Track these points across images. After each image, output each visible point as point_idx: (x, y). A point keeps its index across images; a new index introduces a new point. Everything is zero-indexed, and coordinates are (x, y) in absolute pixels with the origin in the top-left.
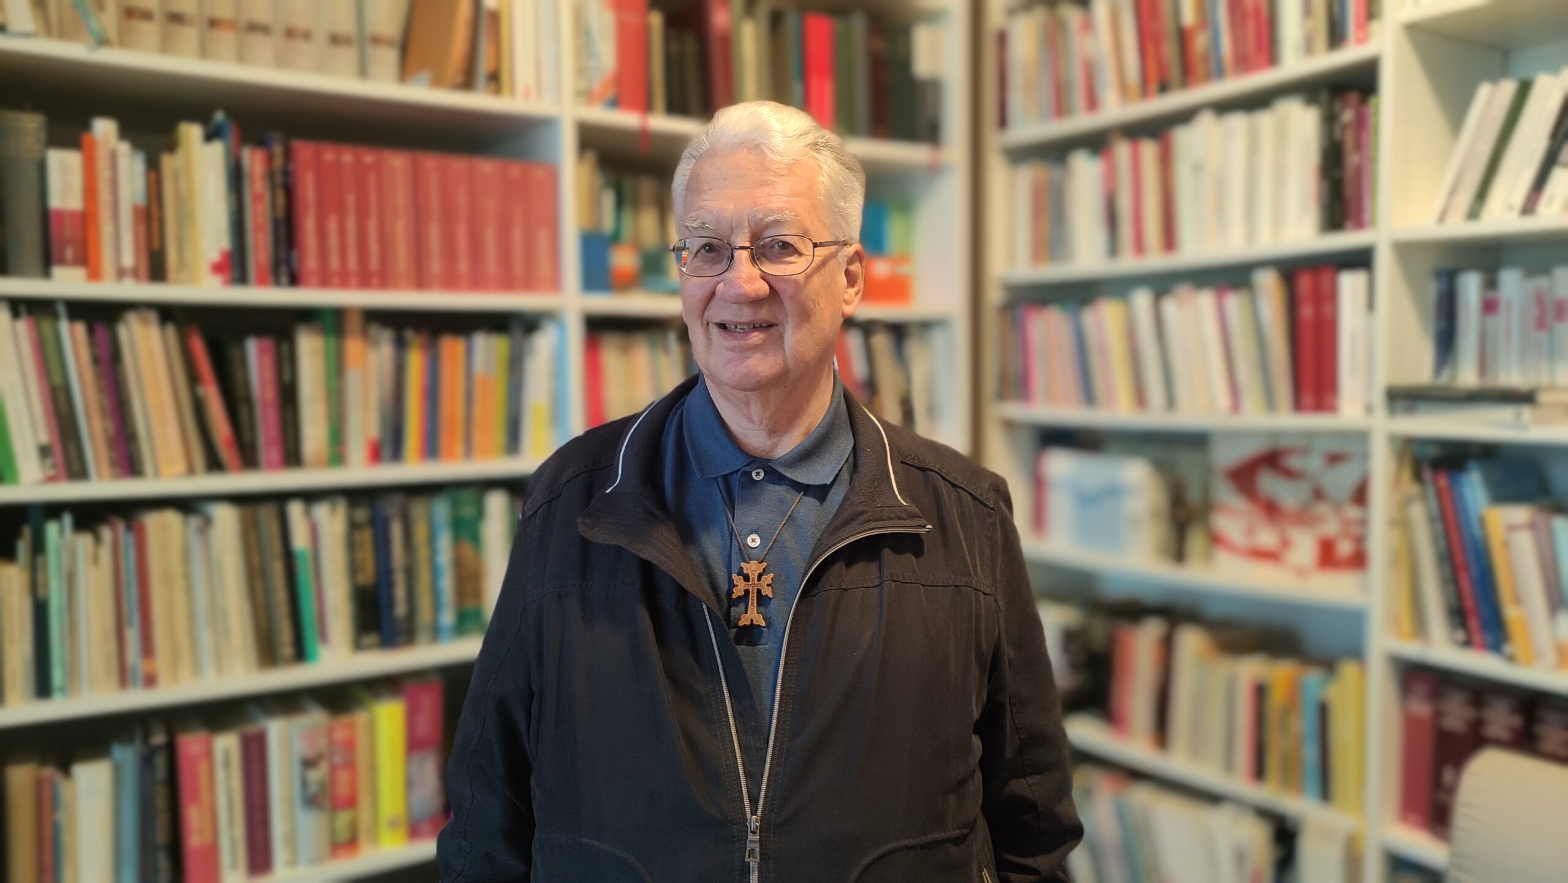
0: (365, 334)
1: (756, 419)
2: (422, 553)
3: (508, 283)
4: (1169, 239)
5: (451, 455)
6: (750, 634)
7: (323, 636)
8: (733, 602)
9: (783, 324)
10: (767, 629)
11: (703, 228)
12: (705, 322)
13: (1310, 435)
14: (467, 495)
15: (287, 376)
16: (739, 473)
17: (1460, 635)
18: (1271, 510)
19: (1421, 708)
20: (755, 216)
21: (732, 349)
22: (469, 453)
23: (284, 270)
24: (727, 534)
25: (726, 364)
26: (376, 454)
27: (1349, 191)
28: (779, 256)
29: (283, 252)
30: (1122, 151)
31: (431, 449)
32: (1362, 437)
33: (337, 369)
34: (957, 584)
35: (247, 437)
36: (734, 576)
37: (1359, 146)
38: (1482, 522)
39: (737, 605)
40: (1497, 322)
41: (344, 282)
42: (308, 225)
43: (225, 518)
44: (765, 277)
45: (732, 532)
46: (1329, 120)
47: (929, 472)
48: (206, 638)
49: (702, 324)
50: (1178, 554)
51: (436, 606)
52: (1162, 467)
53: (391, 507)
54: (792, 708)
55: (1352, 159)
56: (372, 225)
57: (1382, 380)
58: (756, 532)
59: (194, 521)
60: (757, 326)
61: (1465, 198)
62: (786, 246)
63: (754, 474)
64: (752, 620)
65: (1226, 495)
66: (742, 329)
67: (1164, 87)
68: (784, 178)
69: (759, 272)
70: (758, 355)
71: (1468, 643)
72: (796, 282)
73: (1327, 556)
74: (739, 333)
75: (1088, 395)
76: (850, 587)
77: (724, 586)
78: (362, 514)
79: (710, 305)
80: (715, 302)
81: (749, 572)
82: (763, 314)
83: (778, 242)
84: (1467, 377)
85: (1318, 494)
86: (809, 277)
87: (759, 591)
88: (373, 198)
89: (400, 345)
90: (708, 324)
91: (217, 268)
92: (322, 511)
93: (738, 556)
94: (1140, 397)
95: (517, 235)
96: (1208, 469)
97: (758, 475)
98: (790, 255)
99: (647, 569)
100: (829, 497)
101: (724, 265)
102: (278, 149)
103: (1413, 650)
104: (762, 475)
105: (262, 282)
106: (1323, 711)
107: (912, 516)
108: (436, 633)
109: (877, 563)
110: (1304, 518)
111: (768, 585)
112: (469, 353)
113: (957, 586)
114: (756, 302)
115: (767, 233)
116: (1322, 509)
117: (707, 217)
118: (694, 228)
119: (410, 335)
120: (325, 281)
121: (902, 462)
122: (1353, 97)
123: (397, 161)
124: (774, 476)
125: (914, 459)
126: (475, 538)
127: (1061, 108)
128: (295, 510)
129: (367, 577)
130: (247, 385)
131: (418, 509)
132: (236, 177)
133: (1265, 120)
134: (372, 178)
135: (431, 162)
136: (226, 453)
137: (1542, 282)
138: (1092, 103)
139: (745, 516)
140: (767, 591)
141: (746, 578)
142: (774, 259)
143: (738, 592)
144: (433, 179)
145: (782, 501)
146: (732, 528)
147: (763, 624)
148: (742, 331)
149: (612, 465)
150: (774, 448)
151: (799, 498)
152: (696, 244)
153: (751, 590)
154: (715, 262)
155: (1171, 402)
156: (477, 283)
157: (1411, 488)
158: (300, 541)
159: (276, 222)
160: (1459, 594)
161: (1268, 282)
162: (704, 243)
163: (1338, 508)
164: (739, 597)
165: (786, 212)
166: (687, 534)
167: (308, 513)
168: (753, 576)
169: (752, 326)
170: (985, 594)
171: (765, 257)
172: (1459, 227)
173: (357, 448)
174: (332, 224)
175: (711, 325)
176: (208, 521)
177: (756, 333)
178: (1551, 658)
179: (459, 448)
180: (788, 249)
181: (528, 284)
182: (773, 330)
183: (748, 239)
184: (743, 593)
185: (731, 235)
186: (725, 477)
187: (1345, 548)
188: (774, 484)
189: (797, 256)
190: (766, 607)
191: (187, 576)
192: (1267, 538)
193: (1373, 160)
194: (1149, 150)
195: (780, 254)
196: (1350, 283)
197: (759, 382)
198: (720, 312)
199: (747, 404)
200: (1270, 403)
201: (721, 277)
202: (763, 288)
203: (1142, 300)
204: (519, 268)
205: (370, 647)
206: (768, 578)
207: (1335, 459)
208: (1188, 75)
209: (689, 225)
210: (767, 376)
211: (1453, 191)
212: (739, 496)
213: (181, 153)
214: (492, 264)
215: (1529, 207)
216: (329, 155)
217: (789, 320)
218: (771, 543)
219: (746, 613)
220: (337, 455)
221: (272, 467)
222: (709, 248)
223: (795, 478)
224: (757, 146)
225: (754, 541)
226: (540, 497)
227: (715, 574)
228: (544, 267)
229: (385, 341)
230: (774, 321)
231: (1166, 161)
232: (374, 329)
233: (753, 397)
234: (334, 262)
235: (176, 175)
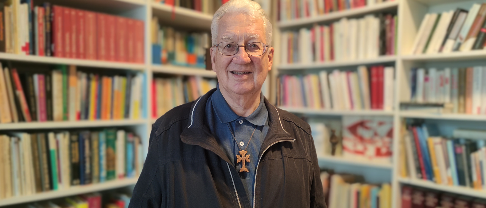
0: (77, 75)
1: (241, 104)
2: (96, 151)
3: (127, 60)
4: (332, 56)
5: (106, 118)
6: (244, 174)
7: (60, 181)
8: (236, 164)
9: (254, 72)
10: (249, 173)
11: (228, 39)
12: (227, 71)
13: (374, 116)
14: (111, 132)
15: (48, 88)
16: (236, 121)
17: (420, 175)
18: (361, 139)
19: (407, 197)
20: (247, 36)
21: (238, 80)
22: (112, 117)
23: (49, 51)
24: (232, 141)
25: (235, 86)
26: (79, 117)
27: (388, 44)
28: (253, 50)
29: (49, 45)
30: (318, 30)
31: (98, 116)
32: (391, 117)
33: (66, 87)
34: (303, 158)
35: (33, 109)
36: (237, 155)
37: (391, 31)
38: (427, 143)
39: (238, 165)
40: (429, 84)
41: (71, 56)
42: (59, 35)
43: (26, 138)
44: (249, 56)
45: (234, 141)
46: (382, 23)
47: (291, 122)
48: (17, 182)
49: (226, 71)
50: (333, 152)
51: (100, 170)
52: (327, 126)
53: (85, 135)
54: (260, 199)
55: (389, 35)
56: (81, 37)
57: (398, 100)
58: (242, 141)
59: (13, 139)
60: (246, 72)
61: (421, 47)
62: (255, 46)
63: (240, 122)
64: (244, 170)
65: (347, 135)
66: (240, 73)
67: (331, 10)
68: (255, 23)
69: (248, 54)
70: (246, 83)
71: (422, 178)
72: (259, 59)
73: (378, 153)
74: (239, 75)
75: (305, 103)
76: (274, 159)
77: (233, 159)
78: (75, 138)
79: (229, 65)
80: (232, 64)
81: (242, 154)
82: (248, 69)
83: (253, 45)
84: (420, 99)
85: (376, 134)
86: (263, 57)
87: (245, 160)
88: (82, 28)
89: (89, 79)
90: (228, 71)
91: (24, 49)
92: (60, 136)
93: (237, 149)
94: (322, 104)
95: (131, 44)
96: (342, 127)
97: (241, 122)
98: (257, 49)
99: (206, 152)
100: (263, 130)
101: (235, 52)
102: (48, 8)
103: (406, 180)
104: (242, 122)
105: (41, 54)
106: (378, 200)
107: (289, 136)
108: (99, 179)
109: (280, 151)
110: (371, 141)
111: (248, 158)
112: (113, 83)
113: (303, 159)
114: (246, 65)
115: (250, 42)
116: (377, 139)
117: (230, 35)
118: (225, 39)
119: (92, 76)
120: (64, 55)
121: (283, 119)
122: (389, 16)
123: (91, 16)
124: (246, 122)
125: (286, 118)
126: (114, 147)
127: (298, 15)
128: (51, 136)
129: (76, 160)
130: (34, 91)
131: (94, 136)
132: (32, 17)
133: (362, 22)
134: (82, 21)
135: (102, 17)
136: (26, 115)
137: (441, 73)
138: (308, 14)
139: (238, 136)
140: (248, 160)
141: (241, 156)
142: (252, 51)
143: (238, 161)
144: (103, 23)
145: (249, 131)
146: (234, 139)
147: (248, 171)
148: (240, 74)
149: (188, 118)
150: (245, 114)
151: (254, 130)
152: (226, 44)
153: (243, 160)
154: (232, 50)
155: (332, 106)
156: (117, 59)
157: (406, 132)
158: (52, 146)
159: (47, 34)
160: (420, 163)
161: (363, 71)
162: (227, 44)
163: (382, 138)
164: (239, 162)
165: (257, 35)
166: (219, 142)
167: (55, 137)
168: (243, 155)
169: (244, 73)
170: (309, 161)
171: (249, 50)
172: (420, 56)
173: (73, 115)
174: (67, 36)
175: (229, 72)
176: (19, 139)
177: (245, 75)
178: (446, 181)
179: (109, 115)
180: (255, 47)
181: (134, 60)
182: (251, 74)
183: (244, 43)
184: (240, 161)
185: (238, 42)
186: (230, 123)
187: (384, 150)
188: (246, 125)
189: (259, 49)
190: (248, 165)
191: (10, 159)
192: (360, 147)
193: (396, 35)
194: (326, 30)
195: (254, 49)
196: (388, 71)
197: (246, 91)
198: (233, 67)
199: (239, 99)
200: (363, 106)
201: (235, 56)
202: (248, 60)
203: (323, 75)
204: (131, 55)
205: (77, 184)
206: (248, 156)
207: (381, 124)
208: (339, 7)
209: (223, 38)
210: (249, 90)
211: (418, 45)
212: (235, 129)
213: (12, 6)
214: (122, 54)
215: (441, 50)
216: (67, 11)
217: (256, 71)
218: (248, 145)
219: (242, 168)
220: (66, 117)
221: (42, 120)
222: (229, 46)
223: (253, 123)
224: (246, 13)
225: (242, 144)
226: (162, 129)
227: (230, 155)
228: (139, 55)
229: (84, 76)
230: (251, 71)
231: (331, 33)
232: (80, 73)
233: (242, 97)
234: (68, 49)
235: (10, 14)
